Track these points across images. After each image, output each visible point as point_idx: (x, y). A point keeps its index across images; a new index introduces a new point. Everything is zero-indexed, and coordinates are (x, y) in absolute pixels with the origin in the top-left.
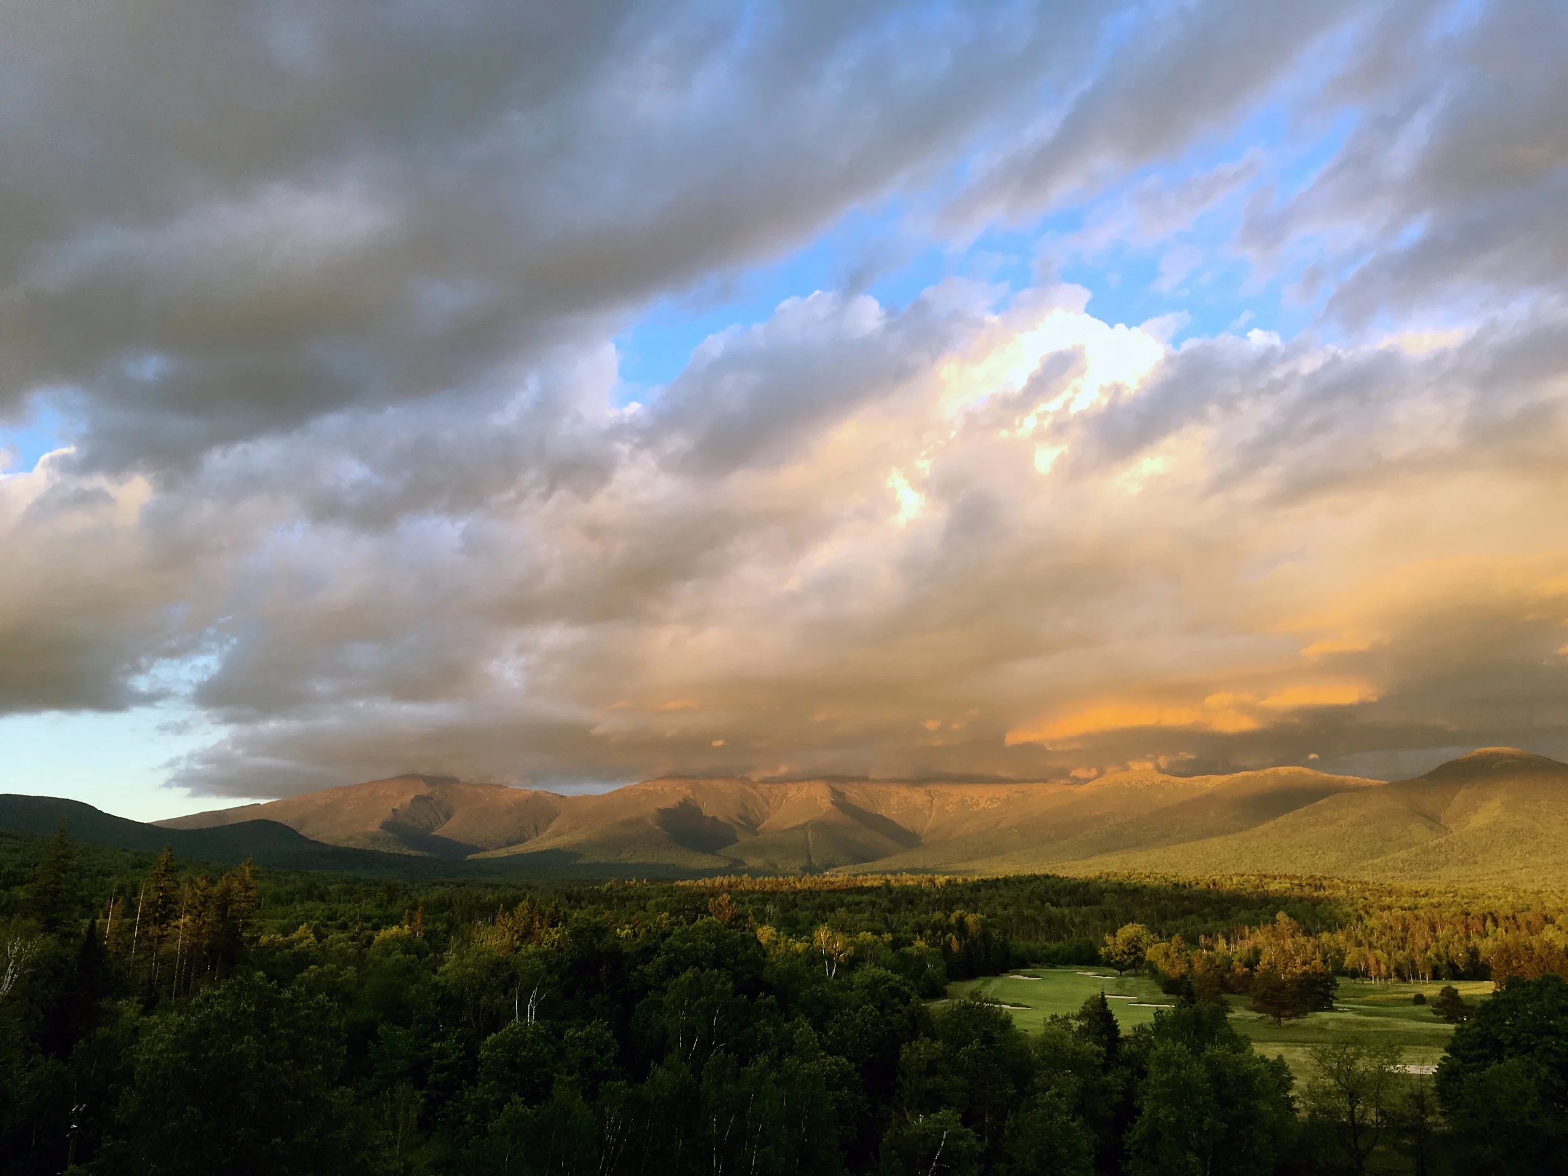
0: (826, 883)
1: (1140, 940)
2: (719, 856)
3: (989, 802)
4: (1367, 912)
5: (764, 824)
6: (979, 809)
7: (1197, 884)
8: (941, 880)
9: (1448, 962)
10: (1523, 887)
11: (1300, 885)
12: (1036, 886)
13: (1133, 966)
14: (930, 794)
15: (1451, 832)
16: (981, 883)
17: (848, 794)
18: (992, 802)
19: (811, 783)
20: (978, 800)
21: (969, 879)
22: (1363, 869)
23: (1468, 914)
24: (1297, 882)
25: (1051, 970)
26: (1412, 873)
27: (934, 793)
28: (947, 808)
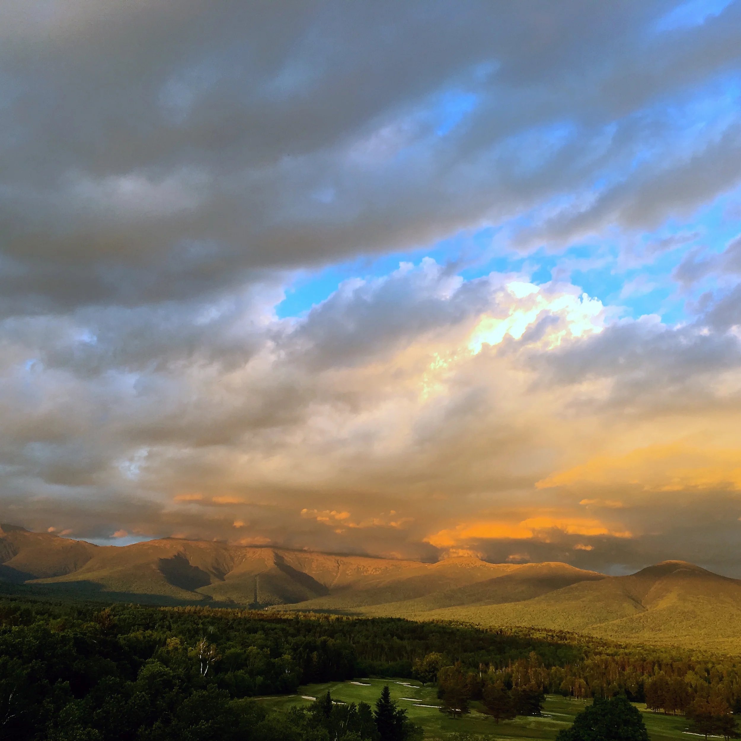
0: (258, 614)
1: (438, 664)
2: (197, 592)
3: (374, 570)
4: (587, 656)
5: (229, 574)
6: (367, 575)
7: (491, 631)
8: (333, 617)
9: (625, 690)
10: (683, 648)
11: (552, 636)
12: (391, 625)
13: (431, 680)
14: (338, 562)
15: (647, 610)
16: (357, 621)
17: (286, 558)
18: (376, 571)
19: (263, 549)
20: (367, 569)
21: (350, 618)
22: (593, 629)
23: (645, 661)
24: (550, 634)
25: (382, 680)
26: (622, 634)
27: (340, 562)
28: (347, 572)
